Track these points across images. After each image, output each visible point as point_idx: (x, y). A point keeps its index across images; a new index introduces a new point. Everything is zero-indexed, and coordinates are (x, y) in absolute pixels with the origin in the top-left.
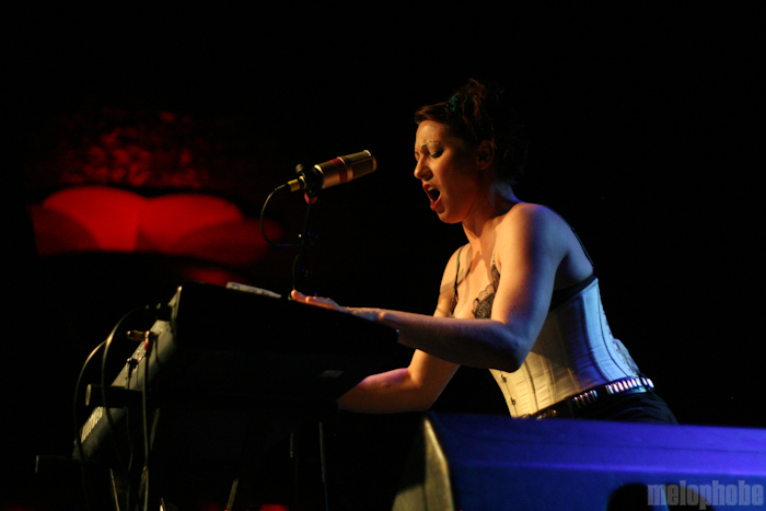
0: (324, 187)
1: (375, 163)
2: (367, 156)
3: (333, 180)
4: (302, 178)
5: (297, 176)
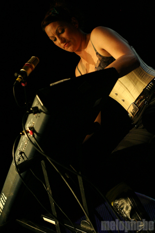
0: (28, 75)
2: (34, 58)
3: (29, 71)
4: (19, 76)
5: (17, 77)
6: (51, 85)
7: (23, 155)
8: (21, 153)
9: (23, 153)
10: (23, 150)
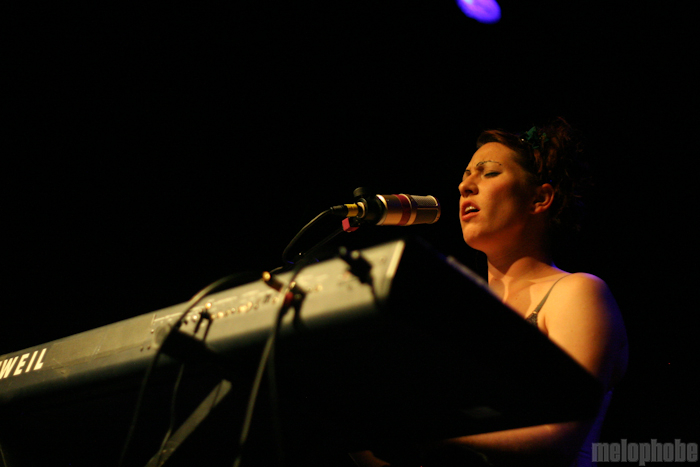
0: (380, 223)
1: (438, 215)
2: (433, 203)
4: (361, 204)
5: (356, 200)
6: (451, 260)
7: (204, 324)
8: (205, 315)
9: (210, 321)
10: (218, 315)
